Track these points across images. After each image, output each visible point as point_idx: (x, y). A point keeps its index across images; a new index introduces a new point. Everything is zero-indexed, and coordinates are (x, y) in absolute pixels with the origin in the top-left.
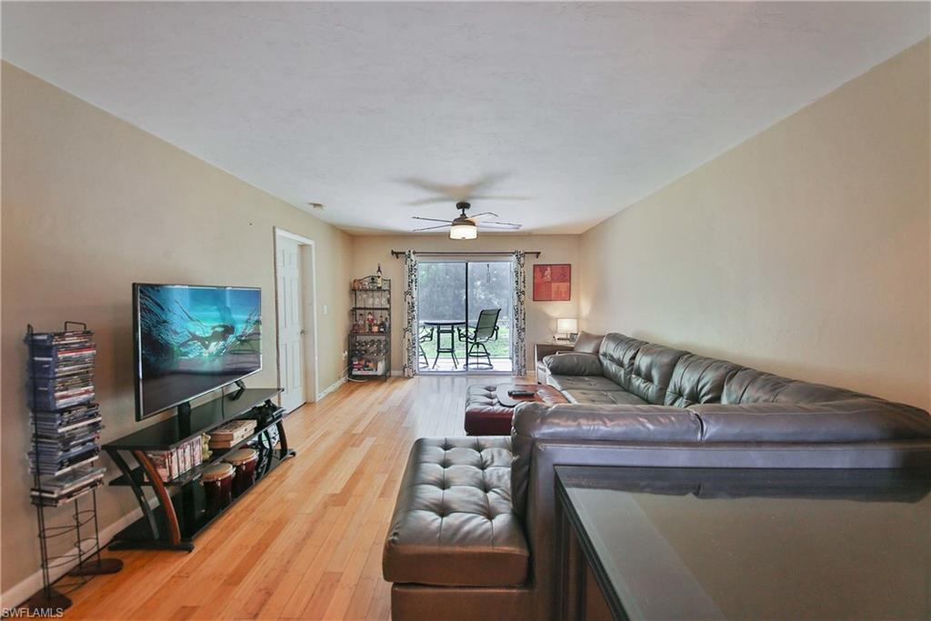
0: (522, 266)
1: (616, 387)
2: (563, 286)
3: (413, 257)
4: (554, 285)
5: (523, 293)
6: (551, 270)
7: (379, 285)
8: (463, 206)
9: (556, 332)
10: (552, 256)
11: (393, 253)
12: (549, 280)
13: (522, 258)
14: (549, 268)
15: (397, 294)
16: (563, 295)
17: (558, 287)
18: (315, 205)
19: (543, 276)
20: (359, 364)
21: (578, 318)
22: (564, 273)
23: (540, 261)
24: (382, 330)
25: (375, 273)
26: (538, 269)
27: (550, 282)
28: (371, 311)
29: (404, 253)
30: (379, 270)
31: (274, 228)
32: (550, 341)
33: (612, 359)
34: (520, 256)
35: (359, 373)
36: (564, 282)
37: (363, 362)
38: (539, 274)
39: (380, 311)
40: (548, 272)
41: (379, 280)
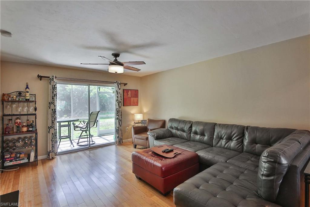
0: (119, 89)
1: (184, 140)
2: (135, 99)
3: (55, 80)
4: (132, 99)
5: (120, 102)
6: (131, 92)
7: (27, 98)
9: (135, 120)
10: (131, 86)
11: (38, 76)
12: (130, 96)
13: (120, 85)
14: (130, 91)
15: (41, 104)
16: (136, 103)
17: (134, 100)
19: (128, 95)
20: (11, 157)
21: (143, 113)
22: (136, 93)
23: (126, 87)
24: (30, 129)
26: (125, 91)
27: (131, 98)
28: (19, 117)
29: (49, 77)
30: (27, 87)
33: (177, 129)
34: (118, 84)
35: (11, 164)
36: (136, 97)
37: (13, 155)
38: (125, 94)
39: (26, 116)
40: (129, 93)
41: (28, 94)
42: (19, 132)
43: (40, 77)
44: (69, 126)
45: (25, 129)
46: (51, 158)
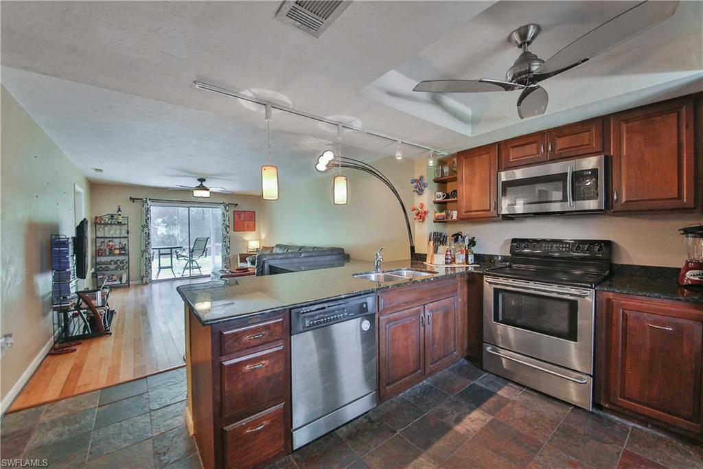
0: (227, 211)
2: (251, 223)
3: (148, 202)
4: (246, 223)
5: (229, 226)
7: (120, 221)
8: (202, 180)
9: (248, 248)
10: (244, 207)
11: (131, 198)
12: (243, 219)
13: (227, 207)
14: (243, 213)
15: (134, 227)
16: (251, 228)
17: (249, 224)
18: (97, 170)
19: (240, 217)
21: (259, 240)
22: (251, 216)
23: (236, 209)
24: (123, 252)
25: (114, 212)
26: (236, 213)
27: (244, 221)
28: (111, 239)
29: (141, 199)
30: (119, 210)
31: (74, 184)
32: (246, 253)
34: (225, 206)
36: (251, 221)
38: (237, 216)
39: (118, 239)
40: (242, 215)
41: (120, 217)
42: (111, 253)
43: (133, 199)
44: (171, 254)
45: (117, 252)
46: (144, 282)
